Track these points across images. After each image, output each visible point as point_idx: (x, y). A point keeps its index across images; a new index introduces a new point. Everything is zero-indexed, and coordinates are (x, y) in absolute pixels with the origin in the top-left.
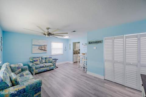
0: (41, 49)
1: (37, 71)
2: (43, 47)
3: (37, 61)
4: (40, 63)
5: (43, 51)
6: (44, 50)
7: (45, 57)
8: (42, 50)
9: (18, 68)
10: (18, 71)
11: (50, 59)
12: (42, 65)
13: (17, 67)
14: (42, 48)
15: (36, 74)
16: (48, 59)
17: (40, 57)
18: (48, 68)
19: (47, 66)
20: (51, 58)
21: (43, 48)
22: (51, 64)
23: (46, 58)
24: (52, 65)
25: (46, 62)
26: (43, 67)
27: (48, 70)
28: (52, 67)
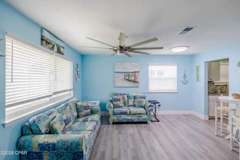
0: (128, 80)
1: (115, 118)
2: (132, 76)
3: (119, 100)
4: (125, 105)
5: (131, 84)
6: (133, 82)
7: (134, 95)
8: (130, 81)
9: (86, 108)
10: (85, 112)
12: (125, 109)
13: (84, 106)
14: (130, 78)
15: (114, 123)
16: (139, 99)
17: (125, 94)
18: (135, 118)
19: (133, 113)
20: (144, 98)
21: (133, 78)
22: (142, 110)
23: (135, 97)
24: (143, 114)
25: (134, 106)
26: (125, 113)
27: (135, 121)
28: (144, 117)
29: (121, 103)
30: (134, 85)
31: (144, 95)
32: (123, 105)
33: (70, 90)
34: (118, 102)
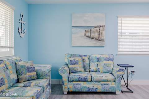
0: (90, 38)
1: (71, 86)
2: (95, 32)
3: (77, 63)
4: (85, 70)
5: (93, 43)
6: (97, 39)
7: (98, 56)
8: (93, 38)
9: (30, 70)
10: (28, 75)
11: (110, 62)
12: (84, 75)
13: (28, 67)
14: (93, 35)
15: (69, 93)
16: (104, 62)
17: (85, 56)
18: (99, 87)
19: (95, 79)
20: (112, 60)
21: (96, 35)
22: (109, 77)
24: (111, 81)
25: (98, 71)
26: (85, 80)
27: (98, 91)
28: (111, 85)
29: (79, 67)
30: (98, 43)
31: (111, 57)
32: (83, 70)
33: (10, 47)
34: (76, 66)
